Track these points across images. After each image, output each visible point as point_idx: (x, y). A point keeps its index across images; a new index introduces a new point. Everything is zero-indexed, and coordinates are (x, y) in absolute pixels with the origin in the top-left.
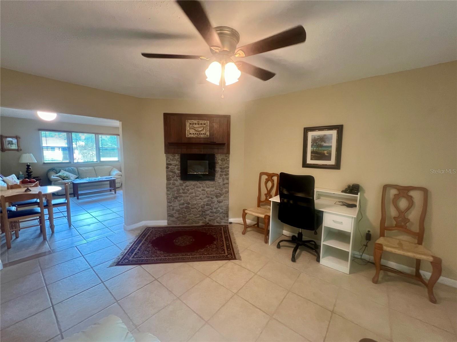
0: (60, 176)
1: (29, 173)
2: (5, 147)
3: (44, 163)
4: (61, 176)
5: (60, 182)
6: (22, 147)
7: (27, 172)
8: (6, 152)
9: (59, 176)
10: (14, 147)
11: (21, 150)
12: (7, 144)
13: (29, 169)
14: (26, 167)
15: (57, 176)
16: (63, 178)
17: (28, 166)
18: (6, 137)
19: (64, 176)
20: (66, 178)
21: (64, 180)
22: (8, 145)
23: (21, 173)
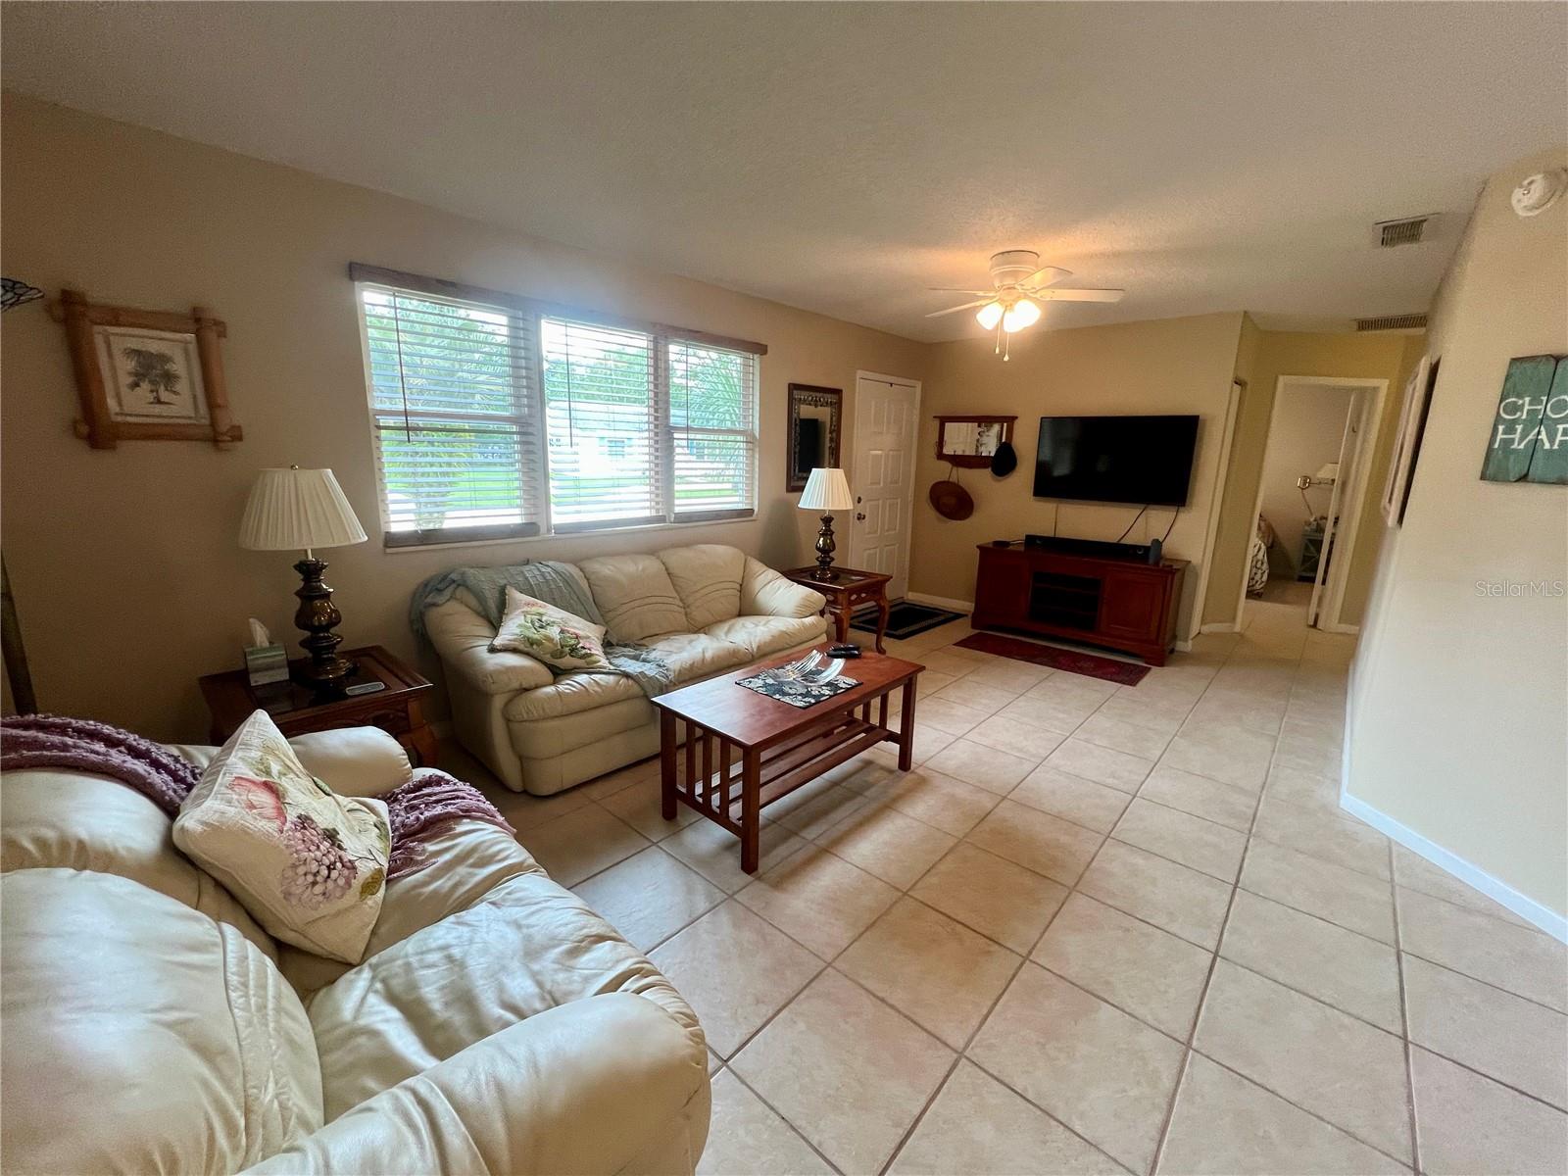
0: (532, 642)
1: (316, 630)
2: (111, 403)
3: (392, 541)
4: (538, 643)
5: (550, 697)
6: (237, 411)
7: (303, 619)
8: (127, 447)
9: (525, 648)
10: (182, 404)
11: (237, 435)
12: (126, 380)
13: (318, 603)
14: (297, 581)
15: (515, 651)
16: (548, 658)
17: (310, 571)
18: (116, 316)
19: (550, 639)
20: (567, 661)
21: (558, 673)
22: (136, 385)
23: (260, 634)
